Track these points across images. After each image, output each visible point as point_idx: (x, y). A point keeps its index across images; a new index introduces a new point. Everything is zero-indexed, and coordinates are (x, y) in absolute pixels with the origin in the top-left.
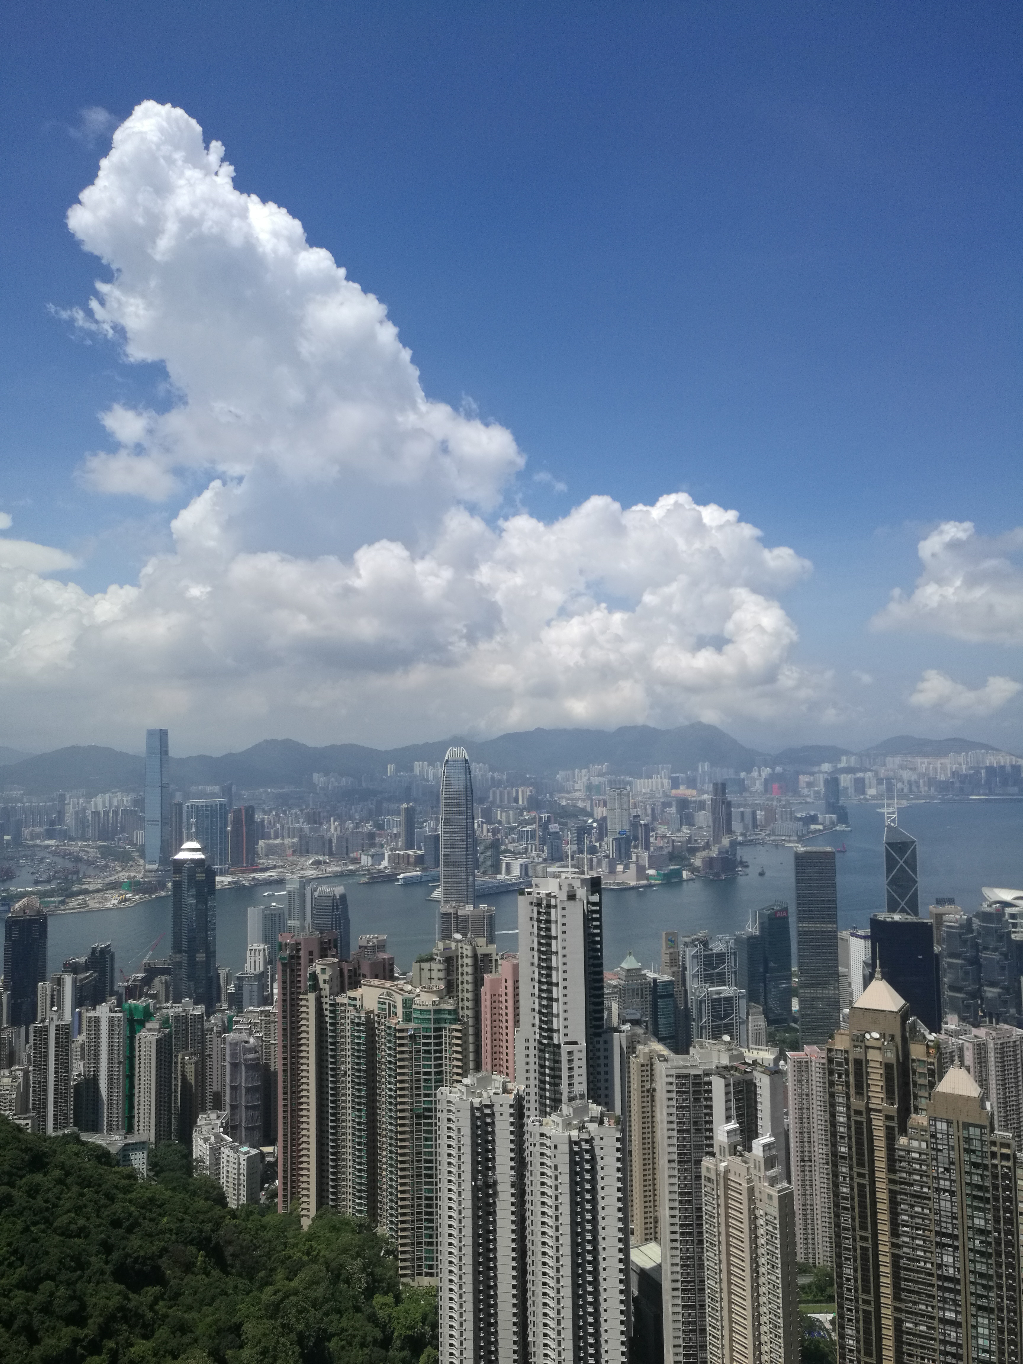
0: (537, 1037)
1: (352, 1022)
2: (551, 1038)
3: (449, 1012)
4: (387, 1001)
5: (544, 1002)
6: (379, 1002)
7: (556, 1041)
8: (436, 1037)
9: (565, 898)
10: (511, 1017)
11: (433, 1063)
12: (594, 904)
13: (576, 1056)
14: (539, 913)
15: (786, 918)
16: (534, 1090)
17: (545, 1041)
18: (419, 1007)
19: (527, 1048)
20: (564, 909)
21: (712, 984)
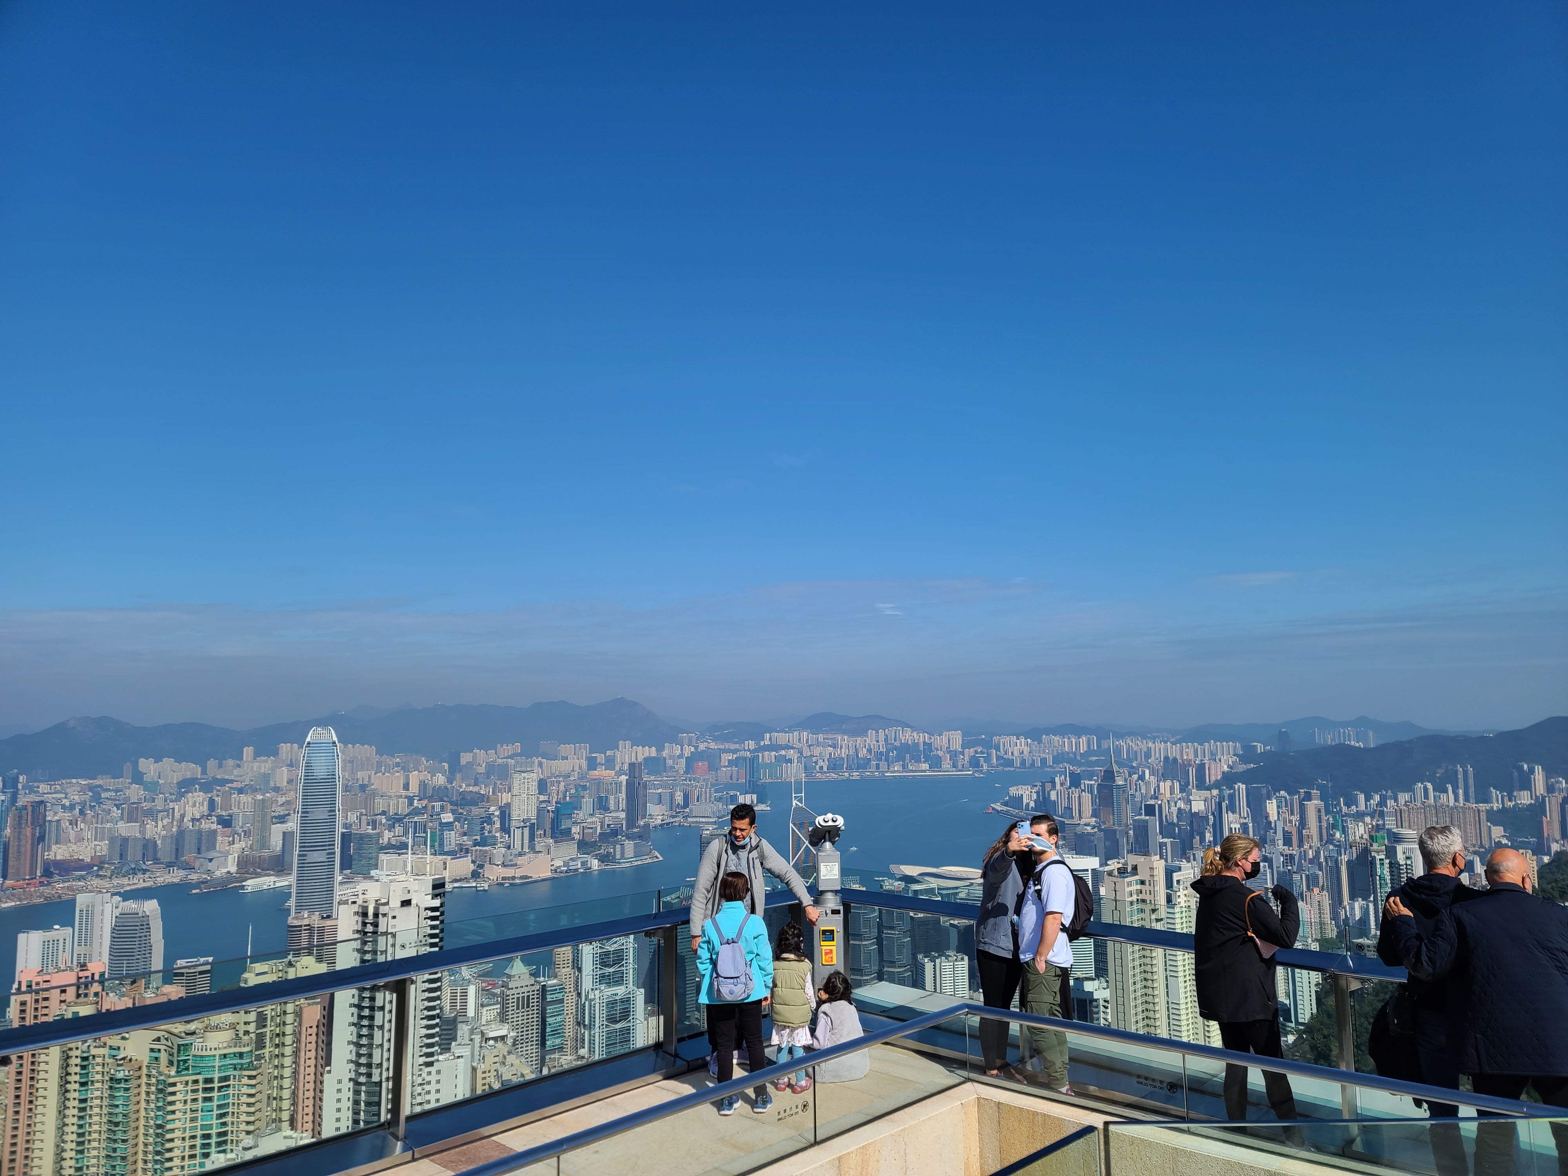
0: (353, 1075)
1: (111, 1079)
2: (369, 1075)
3: (241, 1055)
4: (162, 1048)
5: (365, 1031)
6: (152, 1050)
7: (375, 1078)
9: (399, 904)
11: (215, 1122)
12: (433, 909)
14: (364, 924)
17: (362, 1079)
18: (200, 1053)
19: (339, 1091)
20: (394, 917)
21: (609, 984)
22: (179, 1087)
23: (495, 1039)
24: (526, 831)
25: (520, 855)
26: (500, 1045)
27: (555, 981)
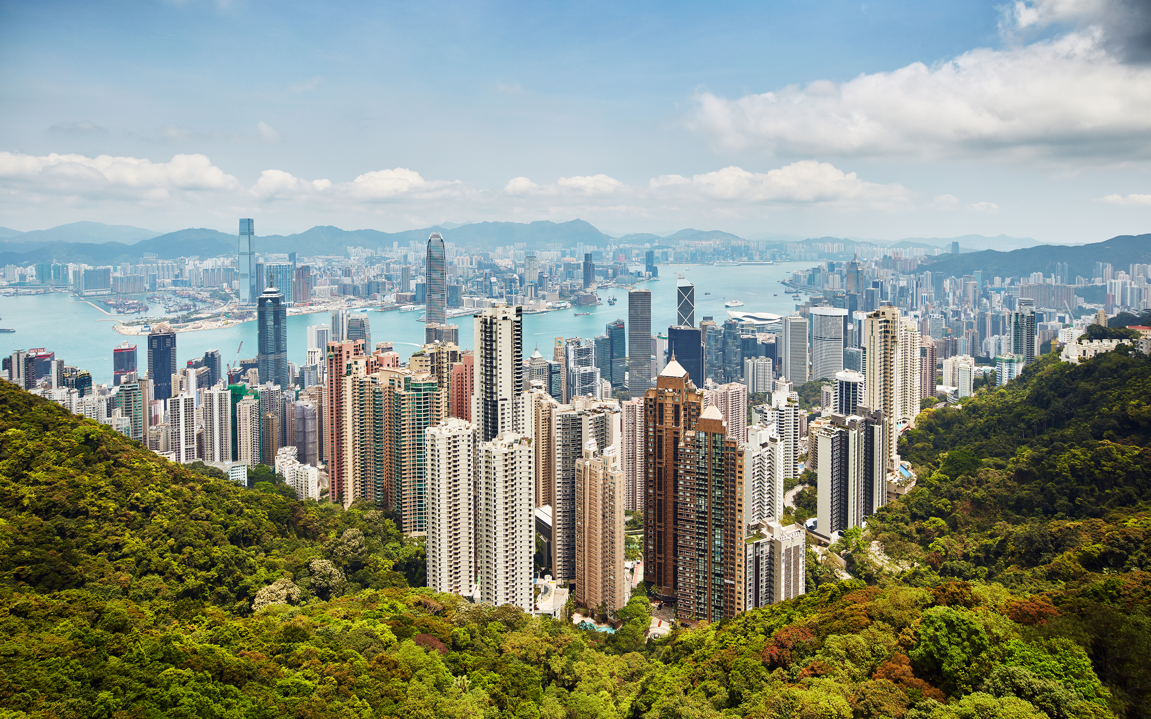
0: (484, 397)
1: (374, 392)
2: (492, 397)
3: (432, 384)
4: (394, 379)
5: (488, 378)
7: (495, 399)
8: (424, 399)
9: (501, 319)
10: (468, 386)
11: (423, 413)
12: (517, 322)
13: (506, 407)
14: (486, 327)
15: (623, 328)
16: (481, 427)
17: (488, 399)
18: (414, 382)
19: (478, 403)
20: (500, 325)
21: (582, 365)
22: (406, 397)
23: (536, 387)
24: (533, 288)
25: (531, 299)
26: (539, 390)
27: (556, 363)
